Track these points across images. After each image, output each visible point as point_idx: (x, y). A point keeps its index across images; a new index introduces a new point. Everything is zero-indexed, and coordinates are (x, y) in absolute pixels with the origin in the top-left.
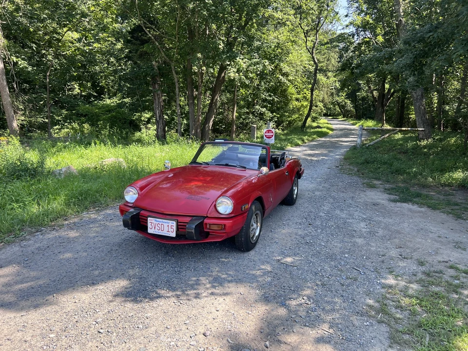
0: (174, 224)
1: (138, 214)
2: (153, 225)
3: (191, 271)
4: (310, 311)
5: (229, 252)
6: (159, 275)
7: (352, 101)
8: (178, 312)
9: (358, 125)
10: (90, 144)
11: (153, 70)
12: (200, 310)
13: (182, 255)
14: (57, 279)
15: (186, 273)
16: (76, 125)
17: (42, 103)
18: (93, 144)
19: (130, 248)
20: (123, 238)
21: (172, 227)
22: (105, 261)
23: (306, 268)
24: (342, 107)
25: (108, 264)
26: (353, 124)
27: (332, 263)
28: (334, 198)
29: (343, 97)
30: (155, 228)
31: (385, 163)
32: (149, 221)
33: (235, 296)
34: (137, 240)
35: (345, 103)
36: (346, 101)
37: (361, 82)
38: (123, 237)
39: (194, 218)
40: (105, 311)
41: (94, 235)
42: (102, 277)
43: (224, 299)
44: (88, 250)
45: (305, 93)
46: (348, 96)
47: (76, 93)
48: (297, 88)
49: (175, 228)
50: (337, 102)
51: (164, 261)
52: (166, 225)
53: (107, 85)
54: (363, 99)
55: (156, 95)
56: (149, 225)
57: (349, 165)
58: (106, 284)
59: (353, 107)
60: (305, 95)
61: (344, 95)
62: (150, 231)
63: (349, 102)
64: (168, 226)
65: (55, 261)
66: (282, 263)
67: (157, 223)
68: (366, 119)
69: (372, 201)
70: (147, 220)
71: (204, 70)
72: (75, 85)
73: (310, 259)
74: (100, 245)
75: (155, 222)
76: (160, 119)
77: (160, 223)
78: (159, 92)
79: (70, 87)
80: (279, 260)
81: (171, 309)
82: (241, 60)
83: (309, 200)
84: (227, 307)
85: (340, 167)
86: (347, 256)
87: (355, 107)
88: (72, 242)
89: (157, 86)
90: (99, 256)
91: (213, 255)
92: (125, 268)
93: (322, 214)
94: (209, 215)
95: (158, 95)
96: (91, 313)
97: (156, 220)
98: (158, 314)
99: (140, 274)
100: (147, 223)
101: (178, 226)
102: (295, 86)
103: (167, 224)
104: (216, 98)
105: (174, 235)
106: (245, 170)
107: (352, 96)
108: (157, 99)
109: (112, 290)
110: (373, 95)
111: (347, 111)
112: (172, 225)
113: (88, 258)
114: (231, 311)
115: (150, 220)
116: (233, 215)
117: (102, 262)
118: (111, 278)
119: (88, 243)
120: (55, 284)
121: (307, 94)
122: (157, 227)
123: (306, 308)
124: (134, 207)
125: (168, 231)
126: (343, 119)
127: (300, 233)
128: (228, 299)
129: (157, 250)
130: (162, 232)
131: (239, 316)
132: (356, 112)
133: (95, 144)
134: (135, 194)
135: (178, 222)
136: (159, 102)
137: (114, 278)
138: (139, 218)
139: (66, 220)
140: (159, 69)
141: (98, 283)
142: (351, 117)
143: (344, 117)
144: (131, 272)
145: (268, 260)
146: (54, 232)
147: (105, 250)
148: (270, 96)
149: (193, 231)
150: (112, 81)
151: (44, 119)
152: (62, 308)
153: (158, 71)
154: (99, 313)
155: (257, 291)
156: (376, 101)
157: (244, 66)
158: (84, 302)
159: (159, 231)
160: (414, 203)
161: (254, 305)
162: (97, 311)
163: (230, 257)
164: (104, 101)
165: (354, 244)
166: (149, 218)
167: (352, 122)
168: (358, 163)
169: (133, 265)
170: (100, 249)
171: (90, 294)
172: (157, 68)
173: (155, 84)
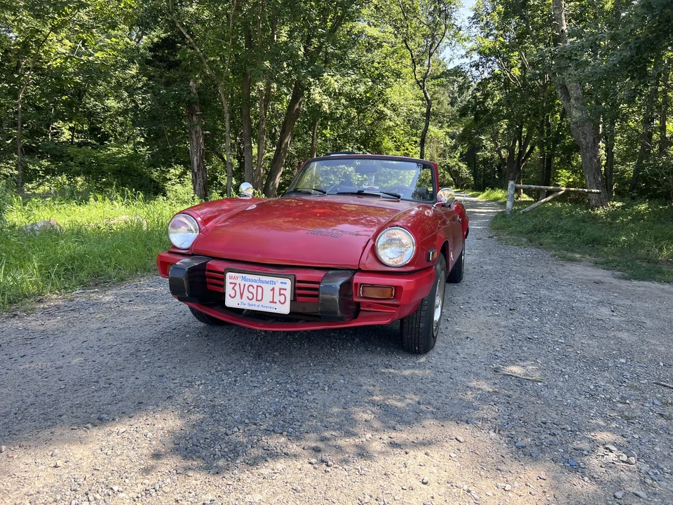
0: (288, 284)
1: (202, 268)
2: (237, 288)
3: (324, 390)
4: (649, 481)
5: (387, 354)
6: (255, 400)
7: (469, 165)
8: (329, 489)
9: (481, 196)
10: (87, 200)
11: (189, 93)
12: (381, 482)
13: (293, 360)
14: (14, 411)
15: (313, 394)
16: (63, 178)
17: (9, 142)
18: (92, 199)
19: (178, 348)
20: (158, 330)
21: (282, 292)
22: (124, 373)
23: (560, 384)
24: (455, 173)
25: (132, 379)
26: (473, 196)
27: (606, 374)
28: (521, 274)
29: (456, 160)
30: (242, 295)
31: (568, 231)
32: (228, 280)
33: (446, 444)
34: (188, 333)
35: (459, 168)
36: (461, 164)
37: (483, 137)
38: (159, 328)
39: (330, 272)
40: (138, 490)
41: (99, 325)
42: (120, 404)
43: (426, 454)
44: (85, 351)
45: (407, 149)
46: (463, 158)
47: (65, 140)
48: (395, 141)
49: (288, 293)
50: (448, 166)
51: (256, 370)
52: (267, 288)
53: (113, 131)
54: (485, 161)
55: (193, 132)
56: (229, 290)
57: (508, 234)
58: (133, 421)
59: (470, 173)
60: (406, 151)
61: (457, 156)
62: (230, 302)
63: (463, 166)
64: (273, 289)
65: (12, 372)
66: (504, 375)
67: (247, 284)
68: (493, 188)
69: (585, 278)
70: (223, 280)
71: (274, 88)
72: (63, 128)
73: (556, 367)
74: (111, 343)
75: (242, 283)
76: (198, 170)
77: (255, 285)
78: (198, 128)
79: (55, 131)
80: (496, 370)
81: (308, 481)
82: (330, 77)
83: (481, 275)
84: (443, 473)
85: (495, 237)
86: (623, 361)
87: (474, 174)
88: (53, 337)
89: (195, 119)
90: (112, 362)
91: (355, 359)
92: (172, 386)
93: (517, 295)
94: (362, 268)
95: (196, 132)
96: (98, 496)
97: (244, 279)
98: (281, 496)
99: (210, 397)
100: (223, 286)
101: (295, 289)
102: (393, 138)
103: (272, 286)
104: (286, 141)
105: (285, 309)
106: (399, 201)
107: (469, 158)
108: (195, 139)
109: (150, 434)
110: (500, 155)
111: (462, 179)
112: (283, 286)
113: (87, 367)
114: (459, 484)
115: (231, 278)
116: (412, 268)
117: (119, 374)
118: (142, 406)
119: (85, 339)
120: (6, 420)
121: (410, 150)
122: (246, 294)
123: (630, 471)
124: (193, 255)
125: (273, 302)
126: (455, 190)
127: (503, 323)
128: (435, 453)
129: (234, 350)
130: (257, 303)
131: (483, 496)
132: (475, 180)
133: (96, 200)
134: (190, 230)
135: (295, 281)
136: (197, 144)
137: (151, 407)
138: (205, 277)
139: (40, 301)
140: (199, 93)
141: (114, 420)
142: (467, 187)
143: (457, 188)
144: (188, 394)
145: (474, 369)
146: (14, 321)
147: (123, 350)
148: (359, 149)
149: (336, 297)
150: (121, 124)
151: (12, 169)
152: (21, 482)
153: (197, 96)
154: (121, 495)
155: (492, 434)
156: (505, 164)
157: (336, 85)
158: (78, 466)
159: (251, 302)
160: (660, 281)
161: (503, 467)
162: (116, 488)
163: (392, 363)
164: (109, 150)
165: (620, 341)
166: (228, 275)
167: (471, 193)
168: (521, 232)
169: (190, 379)
170: (113, 350)
171: (95, 446)
172: (195, 91)
173: (192, 115)
